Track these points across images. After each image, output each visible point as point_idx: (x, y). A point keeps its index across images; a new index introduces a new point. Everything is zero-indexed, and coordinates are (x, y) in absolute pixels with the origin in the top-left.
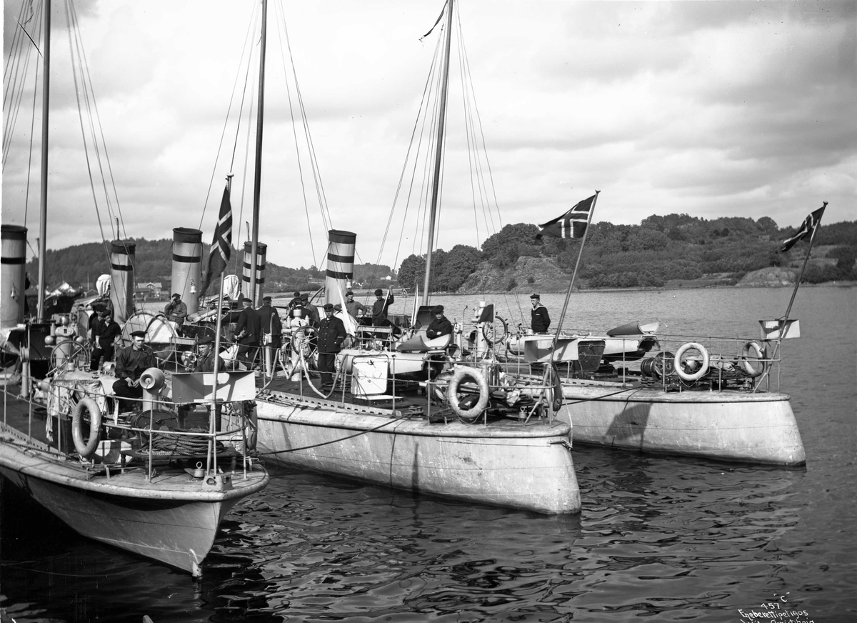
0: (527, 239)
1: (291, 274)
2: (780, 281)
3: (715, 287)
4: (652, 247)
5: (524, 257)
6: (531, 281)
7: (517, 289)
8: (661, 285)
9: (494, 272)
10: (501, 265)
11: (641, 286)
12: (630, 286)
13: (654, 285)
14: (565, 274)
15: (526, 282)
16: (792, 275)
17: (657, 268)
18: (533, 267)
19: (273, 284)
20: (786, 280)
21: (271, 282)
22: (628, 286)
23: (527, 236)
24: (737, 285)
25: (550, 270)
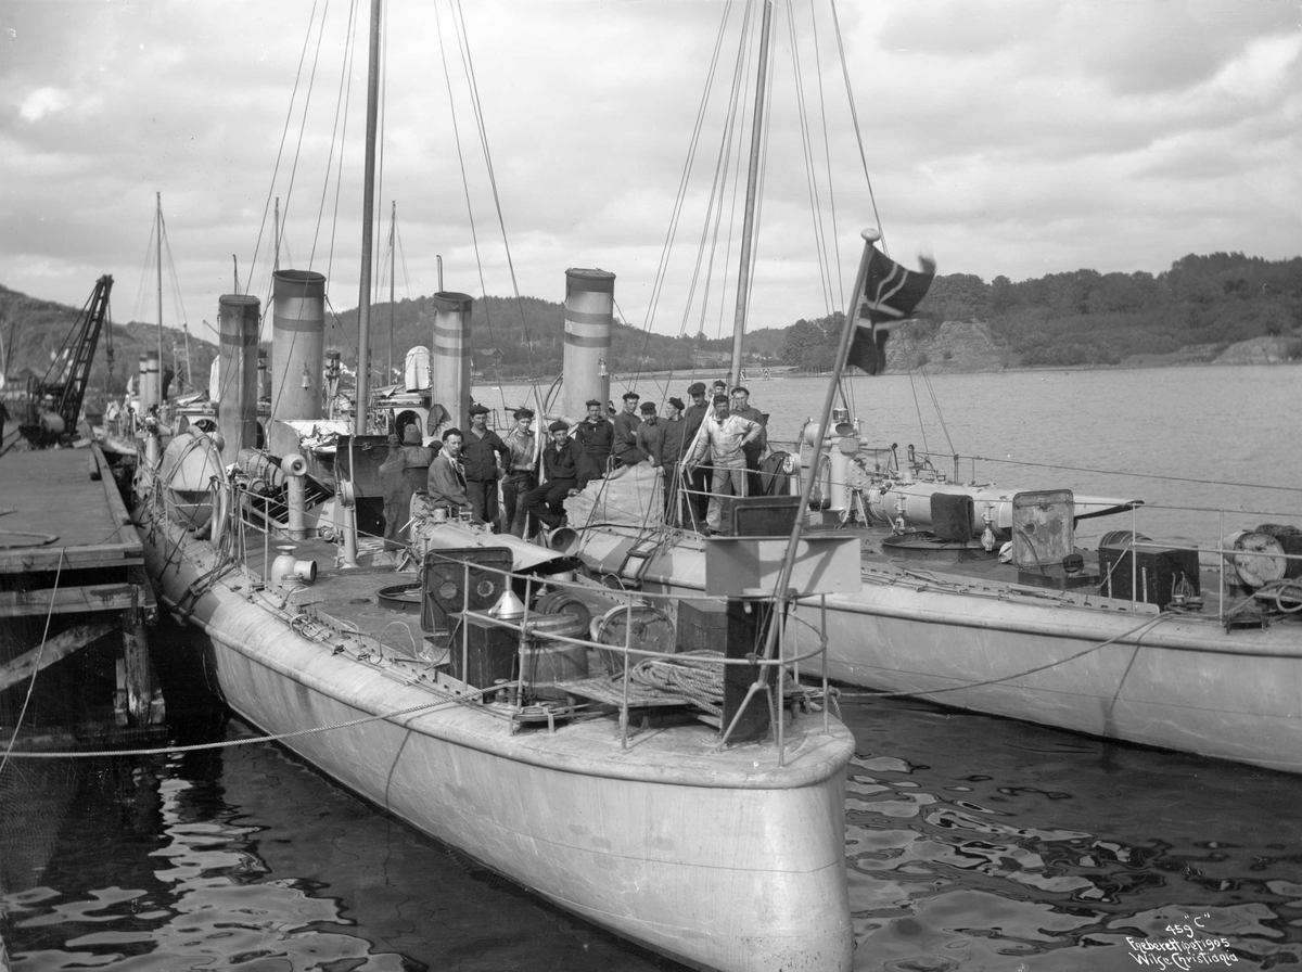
0: (965, 295)
1: (668, 345)
2: (1267, 356)
3: (1185, 365)
4: (1122, 308)
5: (950, 323)
6: (948, 356)
7: (928, 367)
8: (1115, 362)
9: (907, 345)
10: (916, 333)
11: (1090, 363)
12: (1075, 363)
13: (1107, 362)
14: (995, 348)
15: (941, 358)
16: (1283, 347)
17: (1119, 338)
18: (958, 337)
19: (637, 360)
20: (1275, 354)
21: (634, 357)
22: (1071, 364)
23: (965, 292)
24: (1214, 362)
25: (976, 341)
